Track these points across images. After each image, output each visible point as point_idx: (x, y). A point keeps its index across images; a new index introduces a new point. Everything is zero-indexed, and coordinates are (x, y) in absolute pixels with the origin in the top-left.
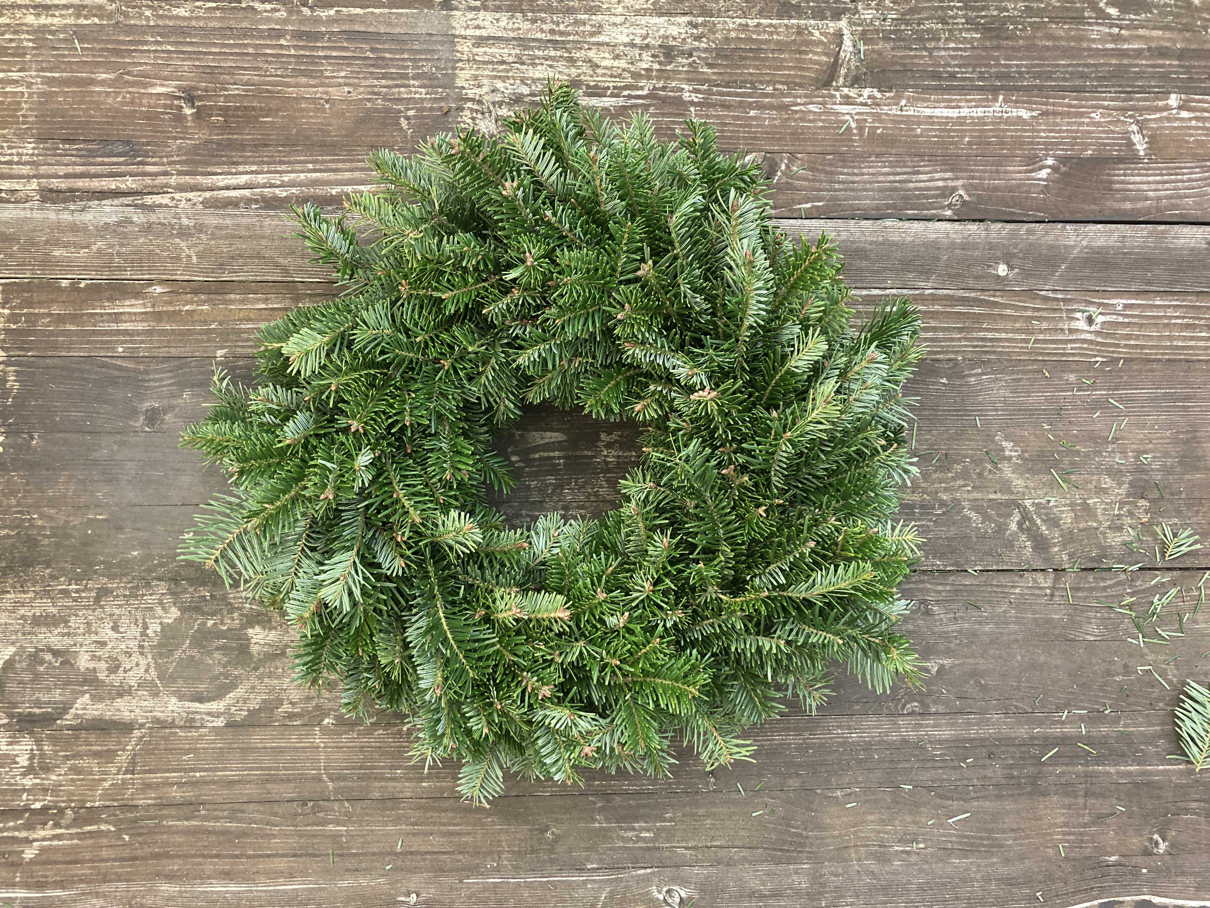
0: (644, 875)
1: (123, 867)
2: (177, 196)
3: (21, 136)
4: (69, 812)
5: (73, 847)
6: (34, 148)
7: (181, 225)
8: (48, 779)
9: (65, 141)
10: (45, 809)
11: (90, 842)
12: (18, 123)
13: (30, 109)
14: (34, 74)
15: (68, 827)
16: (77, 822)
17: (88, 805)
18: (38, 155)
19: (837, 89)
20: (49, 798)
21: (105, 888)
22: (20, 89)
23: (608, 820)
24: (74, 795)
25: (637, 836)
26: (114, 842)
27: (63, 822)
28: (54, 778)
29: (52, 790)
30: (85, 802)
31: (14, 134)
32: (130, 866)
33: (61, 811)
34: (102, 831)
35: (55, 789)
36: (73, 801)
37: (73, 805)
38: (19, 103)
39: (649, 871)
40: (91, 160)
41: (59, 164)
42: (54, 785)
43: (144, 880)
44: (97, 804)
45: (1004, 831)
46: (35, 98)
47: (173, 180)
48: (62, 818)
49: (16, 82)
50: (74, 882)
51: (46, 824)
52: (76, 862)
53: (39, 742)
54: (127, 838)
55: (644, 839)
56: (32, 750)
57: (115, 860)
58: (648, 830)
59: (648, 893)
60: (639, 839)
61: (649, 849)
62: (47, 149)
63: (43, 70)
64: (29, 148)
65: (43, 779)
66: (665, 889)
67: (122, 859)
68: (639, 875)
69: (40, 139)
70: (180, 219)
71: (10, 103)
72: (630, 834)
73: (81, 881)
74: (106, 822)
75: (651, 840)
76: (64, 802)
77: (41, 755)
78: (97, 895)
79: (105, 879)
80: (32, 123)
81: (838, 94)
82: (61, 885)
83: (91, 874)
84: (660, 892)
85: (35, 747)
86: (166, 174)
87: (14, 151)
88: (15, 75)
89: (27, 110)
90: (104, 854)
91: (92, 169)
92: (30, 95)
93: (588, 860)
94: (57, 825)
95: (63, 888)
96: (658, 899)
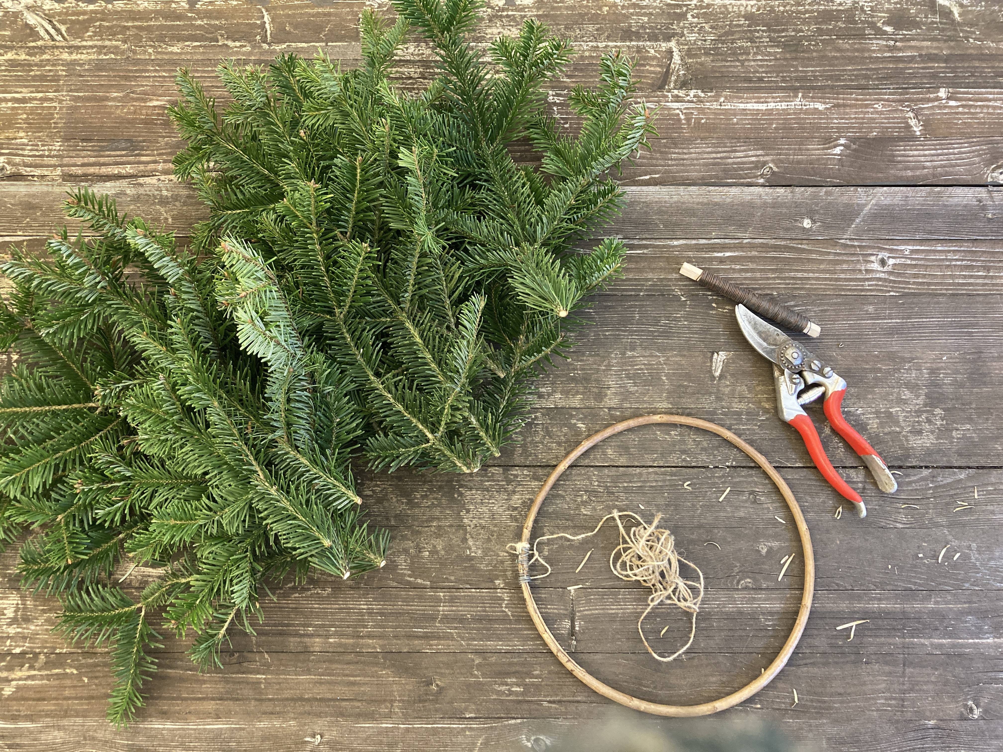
0: (515, 724)
1: (82, 704)
2: (162, 178)
3: (52, 137)
4: (42, 657)
5: (42, 686)
6: (60, 146)
7: (161, 195)
8: (28, 629)
9: (83, 140)
10: (23, 653)
11: (57, 682)
12: (50, 128)
13: (60, 118)
14: (65, 93)
15: (39, 670)
16: (48, 665)
17: (58, 651)
18: (63, 150)
19: (669, 91)
20: (27, 645)
21: (65, 722)
22: (54, 104)
23: (484, 675)
24: (46, 642)
25: (509, 690)
26: (75, 683)
27: (37, 665)
28: (33, 628)
29: (31, 638)
30: (55, 648)
31: (47, 136)
32: (88, 704)
33: (36, 655)
34: (67, 674)
35: (32, 637)
36: (46, 648)
37: (45, 651)
38: (52, 114)
39: (519, 721)
40: (102, 153)
41: (78, 156)
42: (32, 634)
43: (97, 716)
44: (64, 651)
45: (831, 695)
46: (64, 110)
47: (160, 167)
48: (36, 662)
49: (52, 99)
50: (41, 716)
51: (23, 666)
52: (44, 700)
53: (23, 598)
54: (86, 680)
55: (516, 694)
56: (18, 604)
57: (76, 698)
58: (518, 685)
59: (519, 742)
60: (511, 693)
61: (519, 702)
62: (70, 146)
63: (71, 91)
64: (57, 145)
65: (24, 628)
66: (533, 738)
67: (81, 698)
68: (511, 725)
69: (66, 139)
70: (161, 191)
71: (46, 115)
72: (504, 688)
73: (47, 716)
74: (71, 666)
75: (522, 694)
76: (38, 648)
77: (24, 608)
78: (59, 728)
79: (66, 714)
80: (61, 128)
81: (670, 94)
82: (30, 718)
83: (55, 710)
84: (528, 740)
85: (20, 602)
86: (155, 162)
87: (46, 148)
88: (51, 95)
89: (58, 119)
90: (67, 693)
91: (102, 160)
92: (61, 108)
93: (466, 709)
94: (32, 667)
95: (32, 721)
96: (526, 746)
